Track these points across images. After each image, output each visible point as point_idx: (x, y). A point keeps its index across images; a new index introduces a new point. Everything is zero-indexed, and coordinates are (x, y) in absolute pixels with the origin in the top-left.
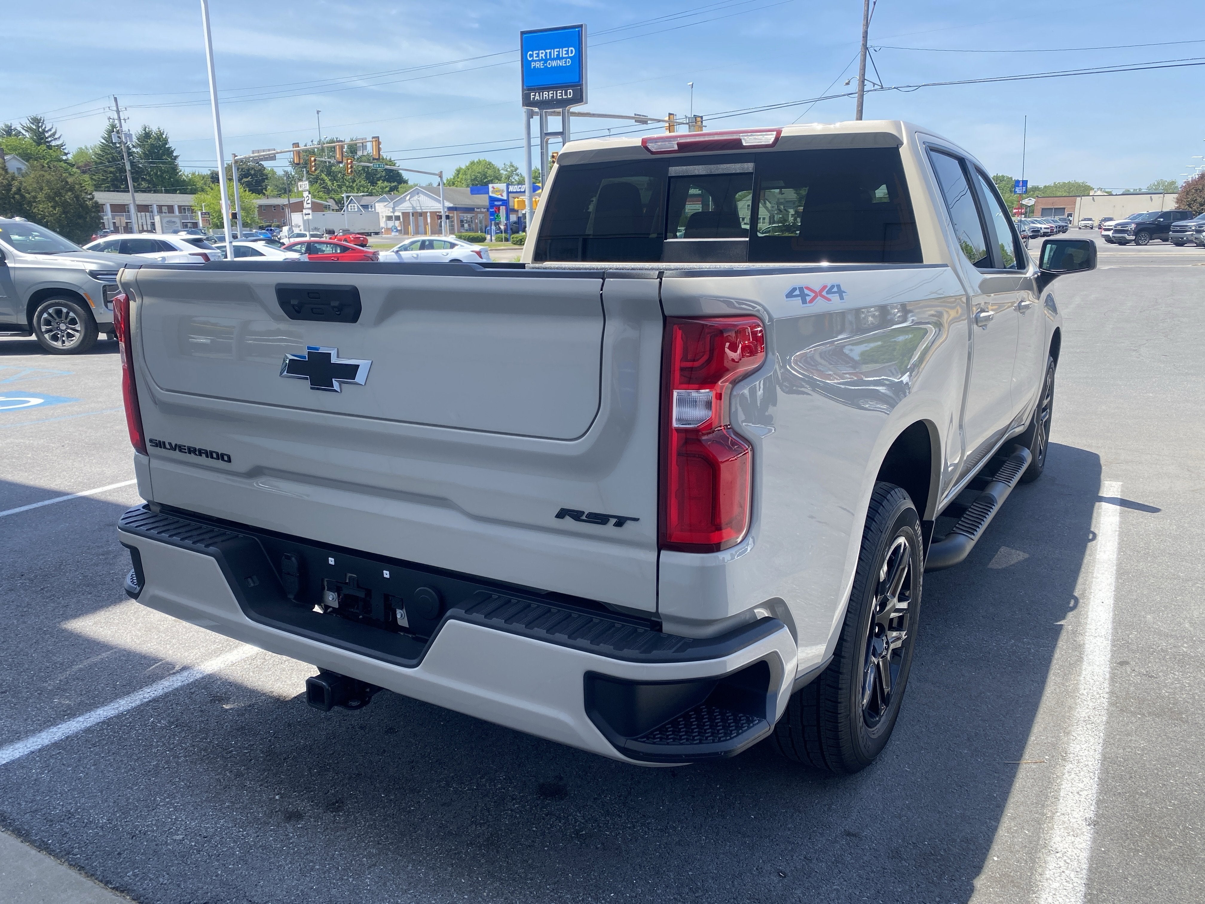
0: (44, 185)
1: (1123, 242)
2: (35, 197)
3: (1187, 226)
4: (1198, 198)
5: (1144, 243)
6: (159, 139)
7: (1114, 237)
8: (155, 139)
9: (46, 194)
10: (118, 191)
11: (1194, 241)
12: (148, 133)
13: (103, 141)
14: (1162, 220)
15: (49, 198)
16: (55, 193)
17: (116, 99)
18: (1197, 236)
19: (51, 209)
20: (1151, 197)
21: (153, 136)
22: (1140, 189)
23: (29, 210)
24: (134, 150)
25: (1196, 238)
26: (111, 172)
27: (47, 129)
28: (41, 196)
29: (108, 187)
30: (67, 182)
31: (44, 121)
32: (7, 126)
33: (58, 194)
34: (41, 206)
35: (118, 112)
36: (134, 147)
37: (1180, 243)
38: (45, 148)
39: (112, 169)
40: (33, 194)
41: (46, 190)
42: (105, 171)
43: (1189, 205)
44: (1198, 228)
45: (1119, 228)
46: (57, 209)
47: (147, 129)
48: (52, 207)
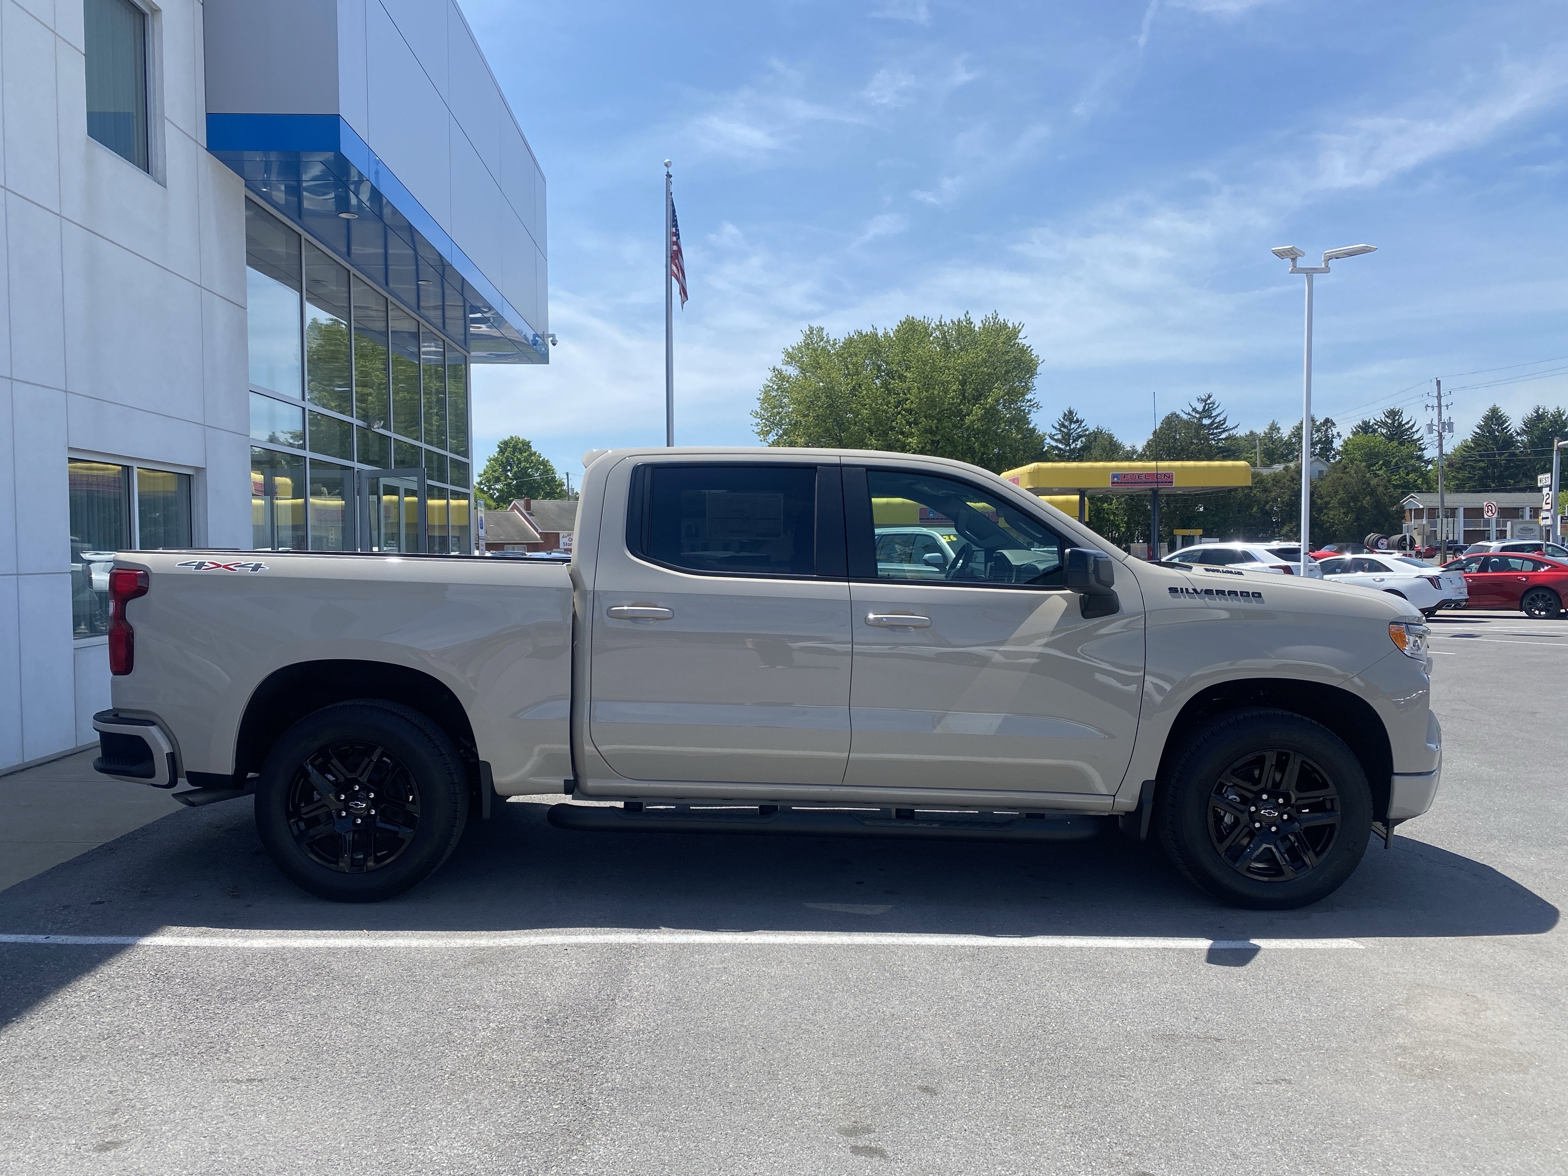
0: (1340, 489)
2: (1328, 503)
6: (1556, 421)
8: (1551, 421)
9: (1340, 499)
10: (1488, 491)
12: (1541, 416)
13: (1478, 431)
15: (1342, 503)
16: (1352, 498)
17: (1438, 383)
19: (1342, 516)
21: (1548, 418)
23: (1317, 518)
24: (1519, 438)
26: (1481, 468)
27: (1403, 423)
28: (1334, 502)
29: (1473, 487)
30: (1369, 484)
31: (1402, 413)
32: (1364, 423)
33: (1355, 499)
34: (1332, 513)
35: (1439, 397)
36: (1518, 434)
38: (1397, 444)
39: (1482, 464)
40: (1327, 499)
41: (1341, 494)
42: (1473, 467)
46: (1350, 515)
47: (1541, 410)
48: (1344, 513)
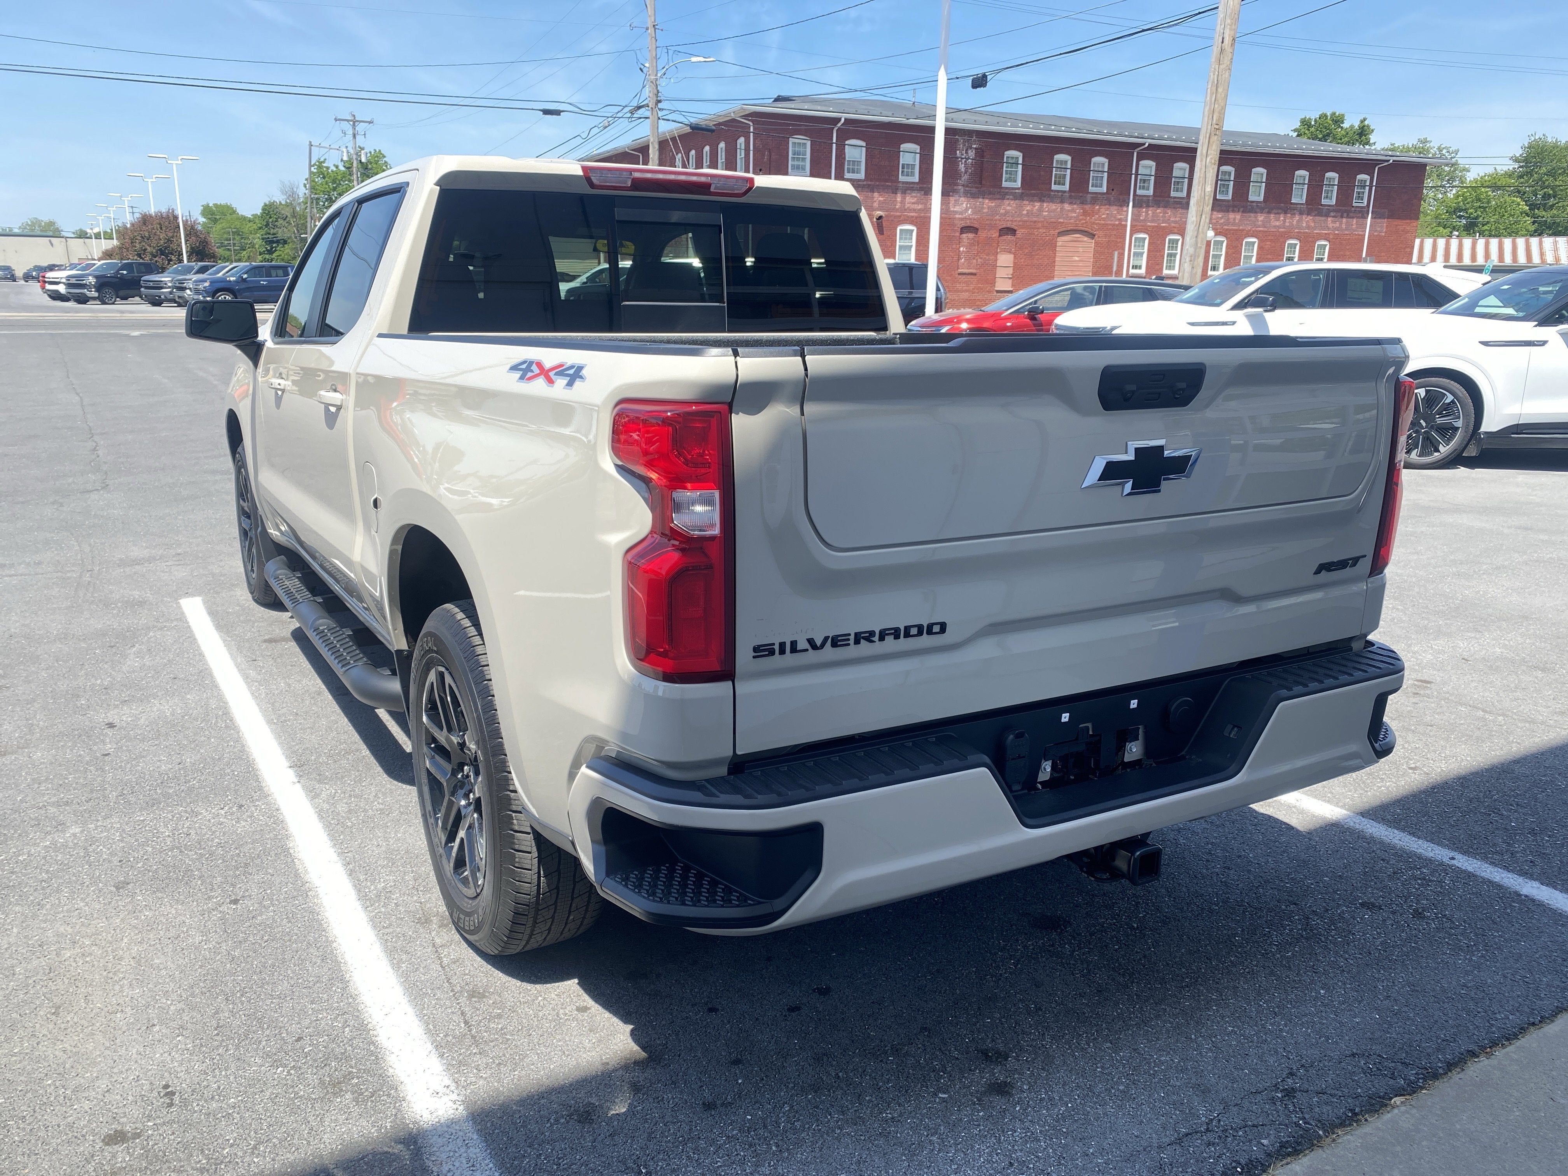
1: (82, 300)
3: (162, 281)
4: (148, 247)
5: (110, 302)
7: (70, 293)
11: (177, 300)
14: (125, 272)
18: (180, 293)
20: (50, 241)
22: (11, 229)
25: (179, 297)
37: (156, 302)
43: (139, 255)
44: (177, 285)
45: (73, 281)
